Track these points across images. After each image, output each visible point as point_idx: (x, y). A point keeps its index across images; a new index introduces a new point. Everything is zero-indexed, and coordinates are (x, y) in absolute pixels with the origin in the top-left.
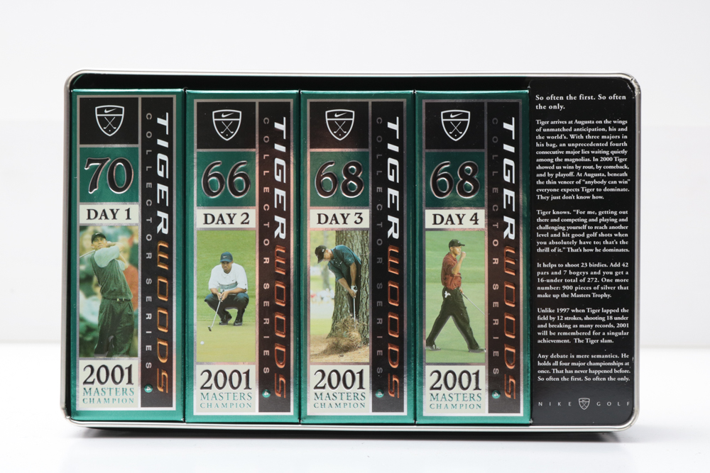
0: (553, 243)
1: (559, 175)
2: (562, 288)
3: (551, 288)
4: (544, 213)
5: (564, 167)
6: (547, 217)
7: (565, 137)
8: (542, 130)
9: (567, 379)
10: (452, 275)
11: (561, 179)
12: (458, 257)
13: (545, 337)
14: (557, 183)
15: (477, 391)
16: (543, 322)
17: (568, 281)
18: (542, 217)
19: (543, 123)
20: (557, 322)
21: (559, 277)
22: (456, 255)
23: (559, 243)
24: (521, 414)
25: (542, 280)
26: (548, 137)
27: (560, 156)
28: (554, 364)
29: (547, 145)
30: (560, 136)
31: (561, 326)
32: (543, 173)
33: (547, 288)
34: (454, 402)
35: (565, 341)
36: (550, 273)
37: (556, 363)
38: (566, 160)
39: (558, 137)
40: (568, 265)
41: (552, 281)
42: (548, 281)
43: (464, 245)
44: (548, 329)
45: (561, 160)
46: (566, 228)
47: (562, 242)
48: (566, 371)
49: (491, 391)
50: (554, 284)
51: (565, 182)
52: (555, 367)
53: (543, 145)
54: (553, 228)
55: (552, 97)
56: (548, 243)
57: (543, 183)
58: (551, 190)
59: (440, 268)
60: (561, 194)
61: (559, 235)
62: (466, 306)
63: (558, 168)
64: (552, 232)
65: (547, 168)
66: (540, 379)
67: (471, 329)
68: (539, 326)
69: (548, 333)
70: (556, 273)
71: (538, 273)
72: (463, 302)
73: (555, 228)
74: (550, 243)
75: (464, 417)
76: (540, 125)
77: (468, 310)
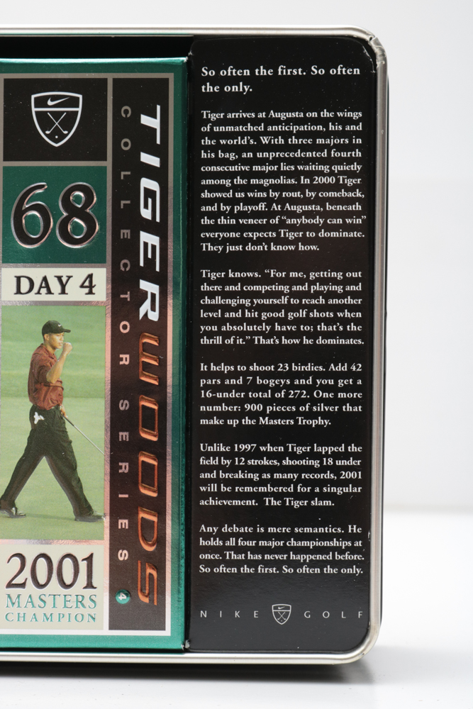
0: (228, 327)
1: (240, 208)
2: (243, 408)
3: (224, 408)
4: (213, 276)
5: (251, 195)
6: (218, 282)
7: (252, 142)
8: (212, 129)
9: (252, 571)
10: (48, 384)
11: (243, 215)
12: (58, 353)
13: (214, 495)
14: (237, 222)
15: (90, 591)
16: (209, 469)
17: (255, 395)
18: (211, 283)
19: (213, 117)
20: (234, 469)
21: (238, 388)
22: (54, 348)
23: (240, 328)
24: (167, 632)
25: (209, 395)
26: (223, 142)
27: (243, 175)
28: (228, 544)
29: (221, 154)
30: (242, 138)
31: (241, 476)
32: (212, 205)
33: (217, 408)
34: (49, 609)
35: (249, 503)
36: (223, 382)
37: (231, 542)
38: (253, 181)
39: (239, 141)
40: (255, 368)
41: (226, 395)
42: (219, 395)
43: (68, 331)
44: (218, 481)
45: (244, 182)
46: (252, 302)
47: (245, 327)
48: (250, 556)
49: (114, 591)
50: (229, 402)
51: (251, 221)
52: (230, 548)
53: (213, 156)
54: (228, 301)
55: (230, 71)
56: (219, 328)
57: (212, 222)
58: (226, 235)
59: (26, 371)
60: (244, 241)
61: (239, 314)
62: (71, 438)
63: (238, 195)
64: (227, 308)
65: (219, 195)
66: (203, 569)
67: (79, 480)
68: (202, 476)
69: (219, 488)
70: (233, 381)
71: (203, 382)
72: (65, 432)
73: (233, 303)
74: (224, 329)
75: (67, 636)
76: (208, 121)
77: (76, 447)
